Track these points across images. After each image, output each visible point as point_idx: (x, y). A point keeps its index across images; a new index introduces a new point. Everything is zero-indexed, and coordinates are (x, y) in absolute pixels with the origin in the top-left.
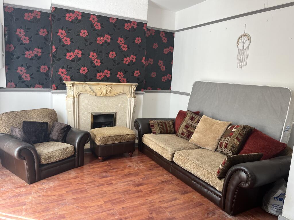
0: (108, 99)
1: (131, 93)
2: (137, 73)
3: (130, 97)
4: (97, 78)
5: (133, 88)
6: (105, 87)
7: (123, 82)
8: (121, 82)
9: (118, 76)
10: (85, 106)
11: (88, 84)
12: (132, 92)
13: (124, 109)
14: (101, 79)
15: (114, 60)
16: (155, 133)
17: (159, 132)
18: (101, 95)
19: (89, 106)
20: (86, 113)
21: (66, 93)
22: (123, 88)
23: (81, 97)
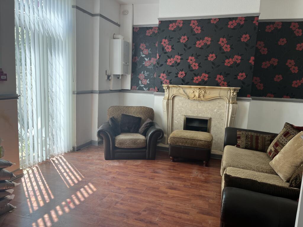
0: (203, 103)
1: (229, 98)
2: (241, 76)
3: (228, 103)
4: (194, 81)
5: (232, 93)
6: (198, 91)
7: (223, 85)
8: (220, 86)
9: (217, 79)
10: (179, 108)
11: (182, 88)
12: (231, 97)
13: (221, 115)
14: (197, 82)
15: (213, 63)
16: (238, 146)
17: (244, 146)
18: (194, 99)
19: (182, 109)
20: (179, 115)
21: (164, 95)
22: (220, 92)
23: (176, 99)
